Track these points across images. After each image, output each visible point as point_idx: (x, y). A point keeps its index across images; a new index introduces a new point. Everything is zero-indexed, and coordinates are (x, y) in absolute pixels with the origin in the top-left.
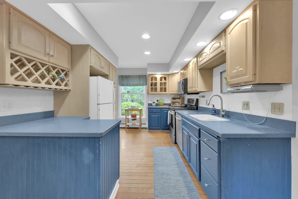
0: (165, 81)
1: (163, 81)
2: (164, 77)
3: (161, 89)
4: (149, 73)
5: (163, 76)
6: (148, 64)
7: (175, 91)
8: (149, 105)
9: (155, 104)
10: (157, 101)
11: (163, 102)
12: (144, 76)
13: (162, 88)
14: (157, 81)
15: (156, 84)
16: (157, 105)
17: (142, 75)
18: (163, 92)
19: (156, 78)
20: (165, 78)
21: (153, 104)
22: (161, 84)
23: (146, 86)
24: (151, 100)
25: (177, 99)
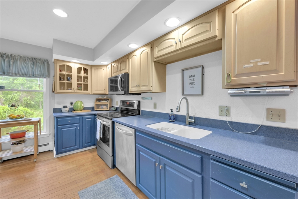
0: (85, 75)
1: (82, 73)
2: (84, 68)
3: (79, 85)
4: (55, 56)
5: (82, 66)
6: (55, 40)
7: (103, 90)
8: (55, 111)
9: (67, 109)
10: (72, 104)
11: (83, 105)
12: (45, 60)
13: (82, 84)
14: (71, 72)
15: (69, 78)
16: (72, 110)
17: (40, 59)
18: (82, 90)
19: (70, 68)
20: (86, 70)
21: (63, 110)
22: (79, 78)
23: (49, 79)
24: (59, 103)
25: (103, 100)
